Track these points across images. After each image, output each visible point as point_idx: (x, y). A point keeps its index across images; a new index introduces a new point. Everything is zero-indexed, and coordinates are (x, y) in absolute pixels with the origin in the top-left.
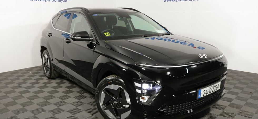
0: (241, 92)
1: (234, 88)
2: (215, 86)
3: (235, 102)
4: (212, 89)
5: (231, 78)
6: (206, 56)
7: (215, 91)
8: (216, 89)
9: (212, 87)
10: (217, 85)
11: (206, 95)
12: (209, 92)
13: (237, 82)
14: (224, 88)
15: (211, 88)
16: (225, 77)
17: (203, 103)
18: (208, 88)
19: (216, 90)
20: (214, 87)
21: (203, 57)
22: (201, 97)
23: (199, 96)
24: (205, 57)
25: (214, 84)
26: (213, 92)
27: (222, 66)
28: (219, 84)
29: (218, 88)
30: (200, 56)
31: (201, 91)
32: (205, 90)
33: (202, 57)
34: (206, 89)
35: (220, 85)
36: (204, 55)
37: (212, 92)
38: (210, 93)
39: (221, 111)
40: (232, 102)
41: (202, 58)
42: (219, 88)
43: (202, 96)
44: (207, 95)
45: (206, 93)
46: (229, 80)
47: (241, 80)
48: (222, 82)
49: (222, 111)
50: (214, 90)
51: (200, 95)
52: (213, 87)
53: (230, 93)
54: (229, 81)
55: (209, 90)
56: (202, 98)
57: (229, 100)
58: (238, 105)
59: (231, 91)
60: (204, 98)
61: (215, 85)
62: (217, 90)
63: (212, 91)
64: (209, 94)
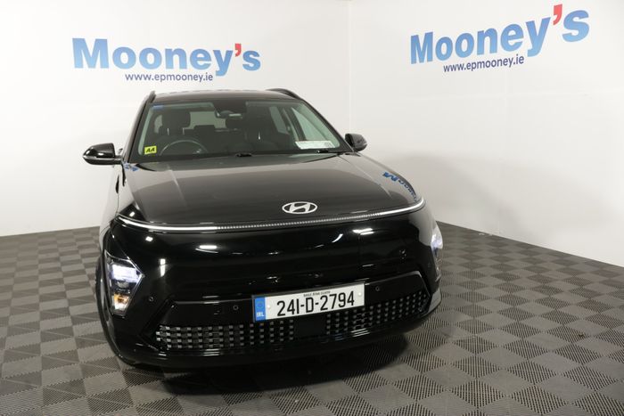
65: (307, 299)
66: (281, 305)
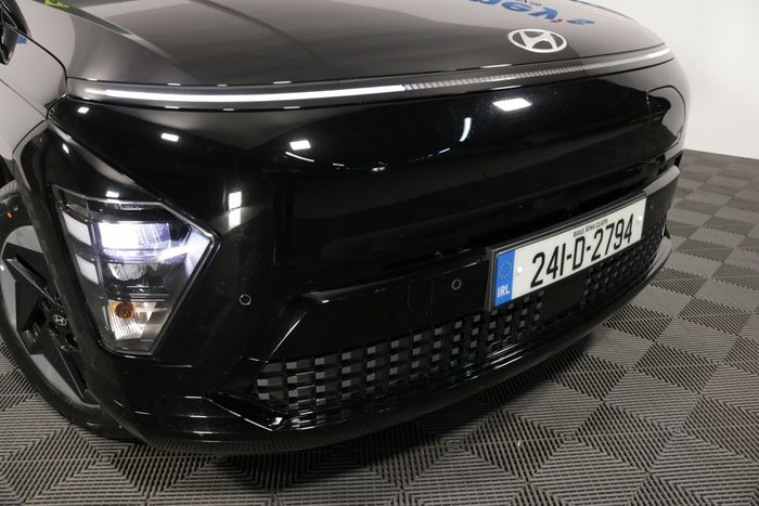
0: (741, 246)
1: (708, 224)
2: (612, 226)
3: (713, 292)
4: (591, 241)
5: (700, 184)
6: (559, 42)
7: (612, 252)
8: (615, 240)
9: (588, 230)
10: (622, 221)
11: (547, 280)
12: (568, 264)
13: (722, 200)
14: (667, 234)
15: (583, 239)
16: (674, 171)
17: (534, 323)
18: (566, 238)
19: (616, 247)
20: (607, 233)
21: (535, 47)
22: (514, 296)
23: (502, 291)
24: (551, 47)
25: (605, 214)
26: (594, 258)
27: (659, 109)
28: (635, 211)
29: (628, 236)
30: (518, 38)
31: (512, 261)
32: (542, 255)
33: (529, 45)
34: (547, 245)
35: (640, 218)
36: (547, 37)
37: (587, 263)
38: (575, 267)
39: (644, 345)
40: (701, 294)
41: (529, 48)
42: (636, 236)
43: (520, 286)
44: (558, 278)
45: (549, 271)
46: (687, 192)
47: (737, 191)
48: (650, 199)
49: (650, 343)
50: (601, 251)
51: (509, 282)
52: (601, 231)
53: (689, 248)
54: (689, 197)
55: (570, 250)
56: (527, 300)
57: (687, 284)
58: (727, 309)
59: (698, 242)
60: (539, 300)
61: (613, 218)
62: (625, 244)
63: (588, 255)
64: (568, 271)
65: (578, 240)
66: (539, 260)
